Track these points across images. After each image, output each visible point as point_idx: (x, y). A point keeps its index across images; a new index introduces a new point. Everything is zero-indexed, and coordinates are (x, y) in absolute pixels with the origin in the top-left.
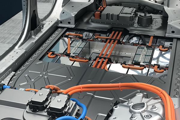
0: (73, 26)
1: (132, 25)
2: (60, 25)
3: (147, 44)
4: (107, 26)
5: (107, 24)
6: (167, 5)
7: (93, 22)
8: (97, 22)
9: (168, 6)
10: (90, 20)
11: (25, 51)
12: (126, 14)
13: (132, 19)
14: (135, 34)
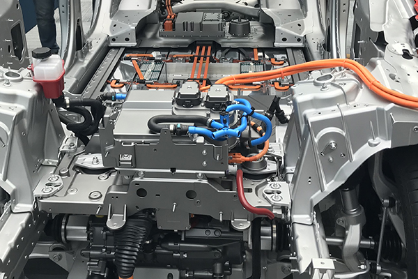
0: (135, 44)
1: (223, 36)
2: (112, 44)
3: (252, 59)
4: (187, 40)
5: (185, 37)
6: (265, 5)
7: (162, 36)
8: (169, 37)
9: (268, 7)
10: (158, 35)
11: (75, 79)
12: (211, 20)
13: (221, 27)
14: (230, 48)
